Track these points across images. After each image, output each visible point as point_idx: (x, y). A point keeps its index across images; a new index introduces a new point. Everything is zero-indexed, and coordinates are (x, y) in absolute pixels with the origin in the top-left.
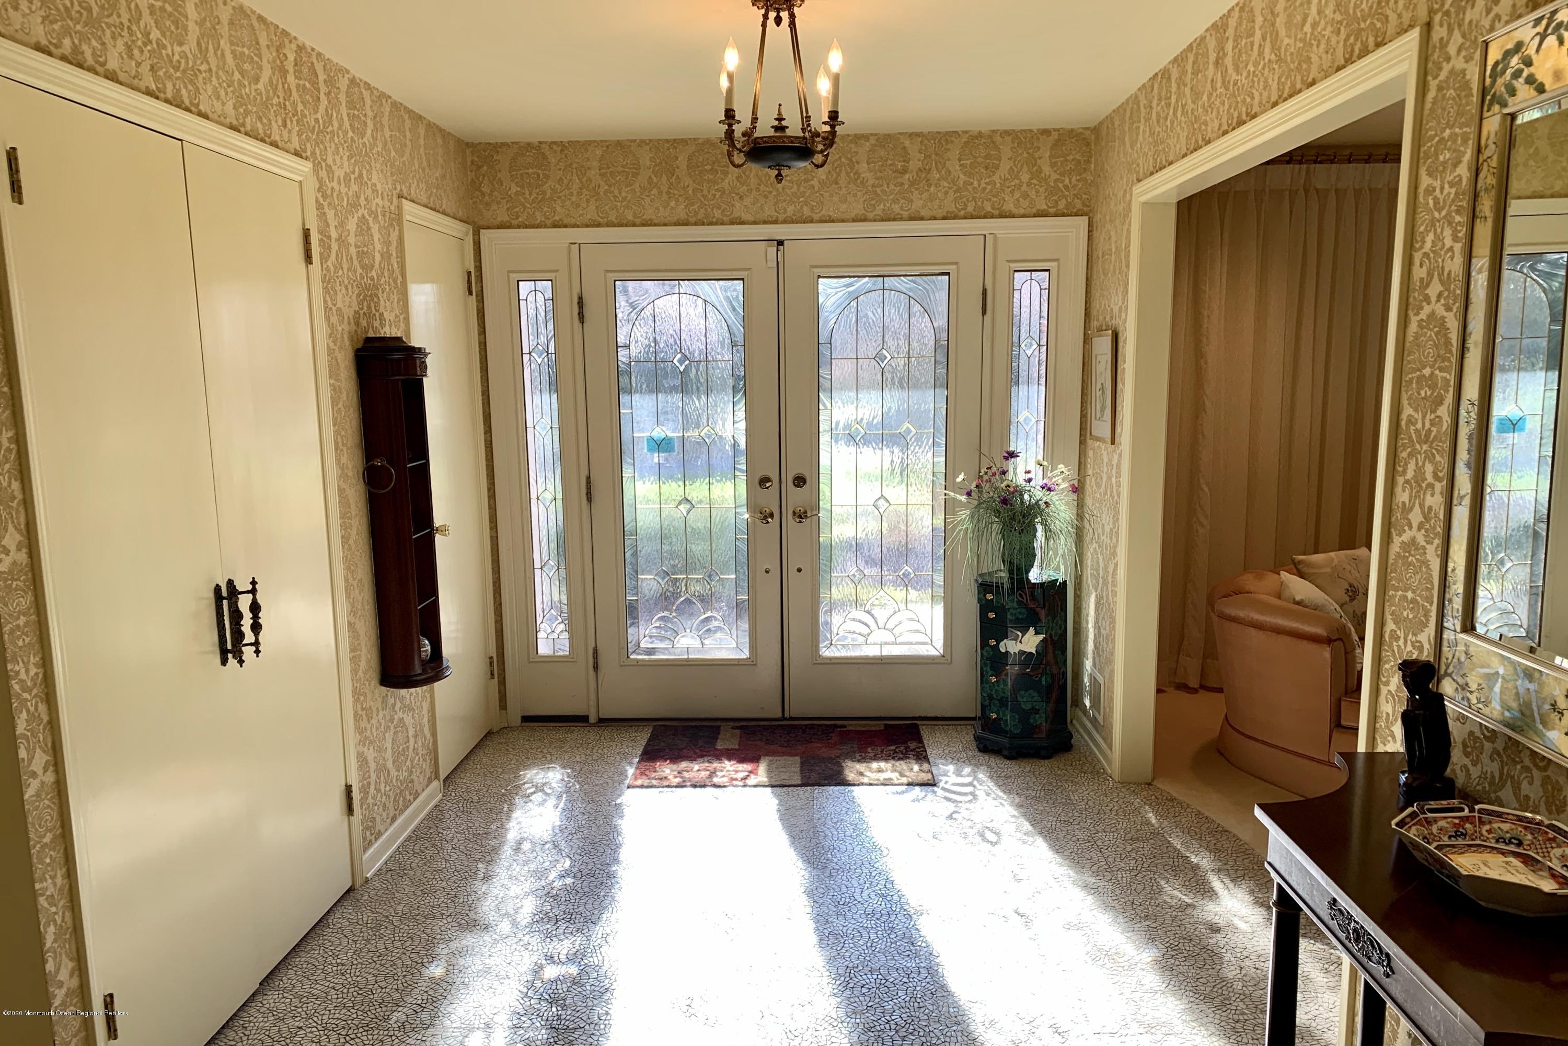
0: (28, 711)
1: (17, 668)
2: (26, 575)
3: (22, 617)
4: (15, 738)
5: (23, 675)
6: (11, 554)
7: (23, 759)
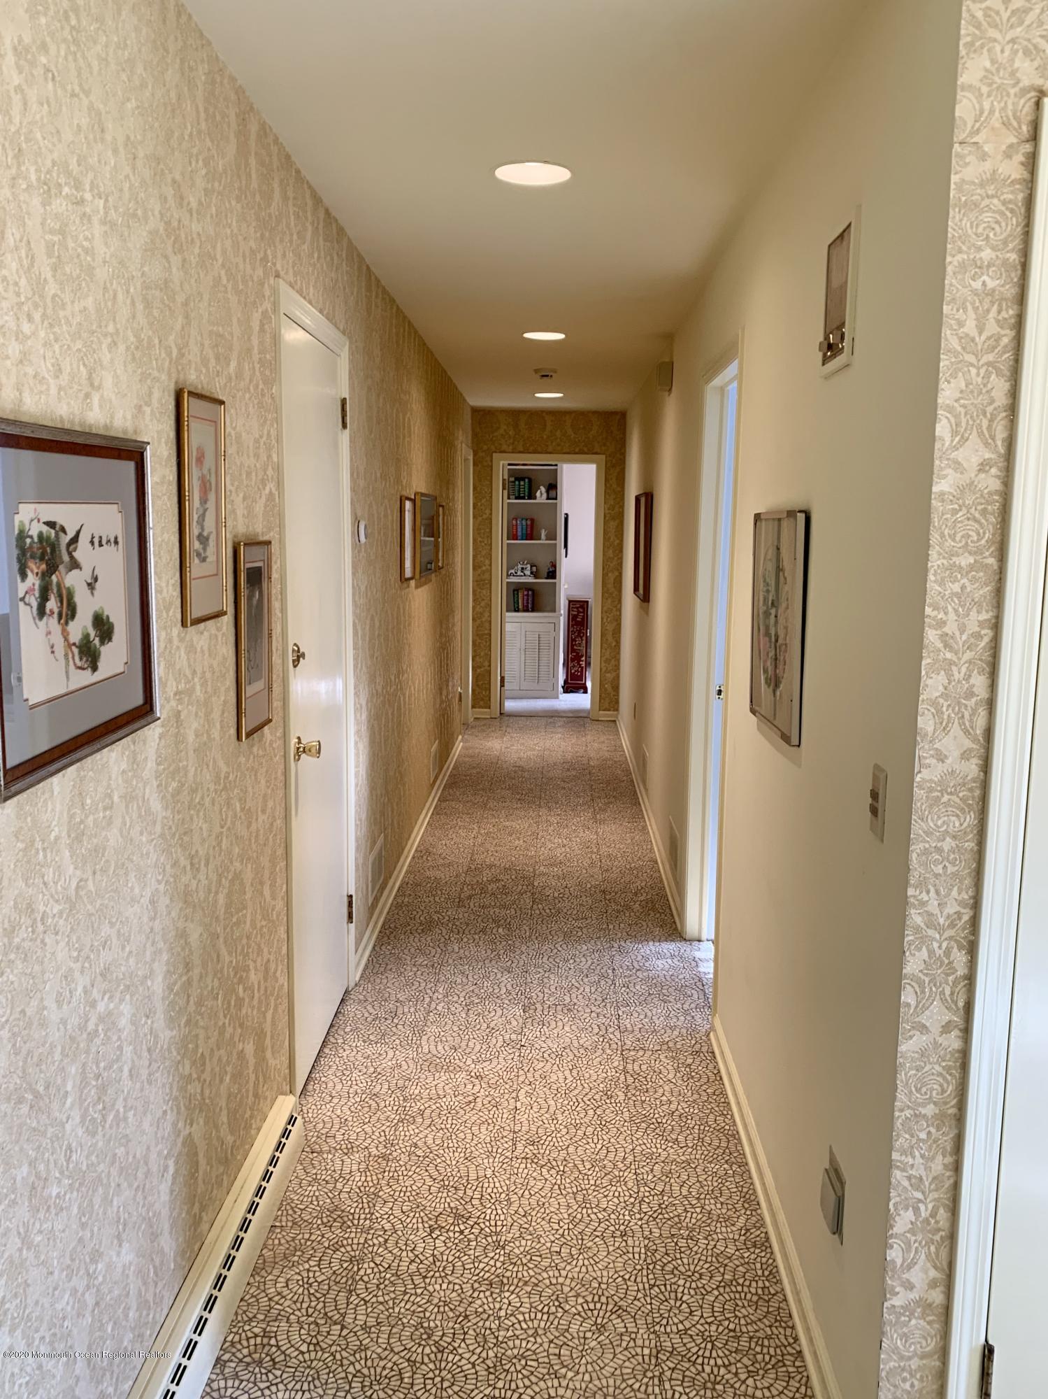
0: (931, 952)
1: (924, 897)
2: (971, 790)
3: (948, 839)
4: (900, 976)
5: (933, 906)
6: (949, 761)
7: (908, 1005)
